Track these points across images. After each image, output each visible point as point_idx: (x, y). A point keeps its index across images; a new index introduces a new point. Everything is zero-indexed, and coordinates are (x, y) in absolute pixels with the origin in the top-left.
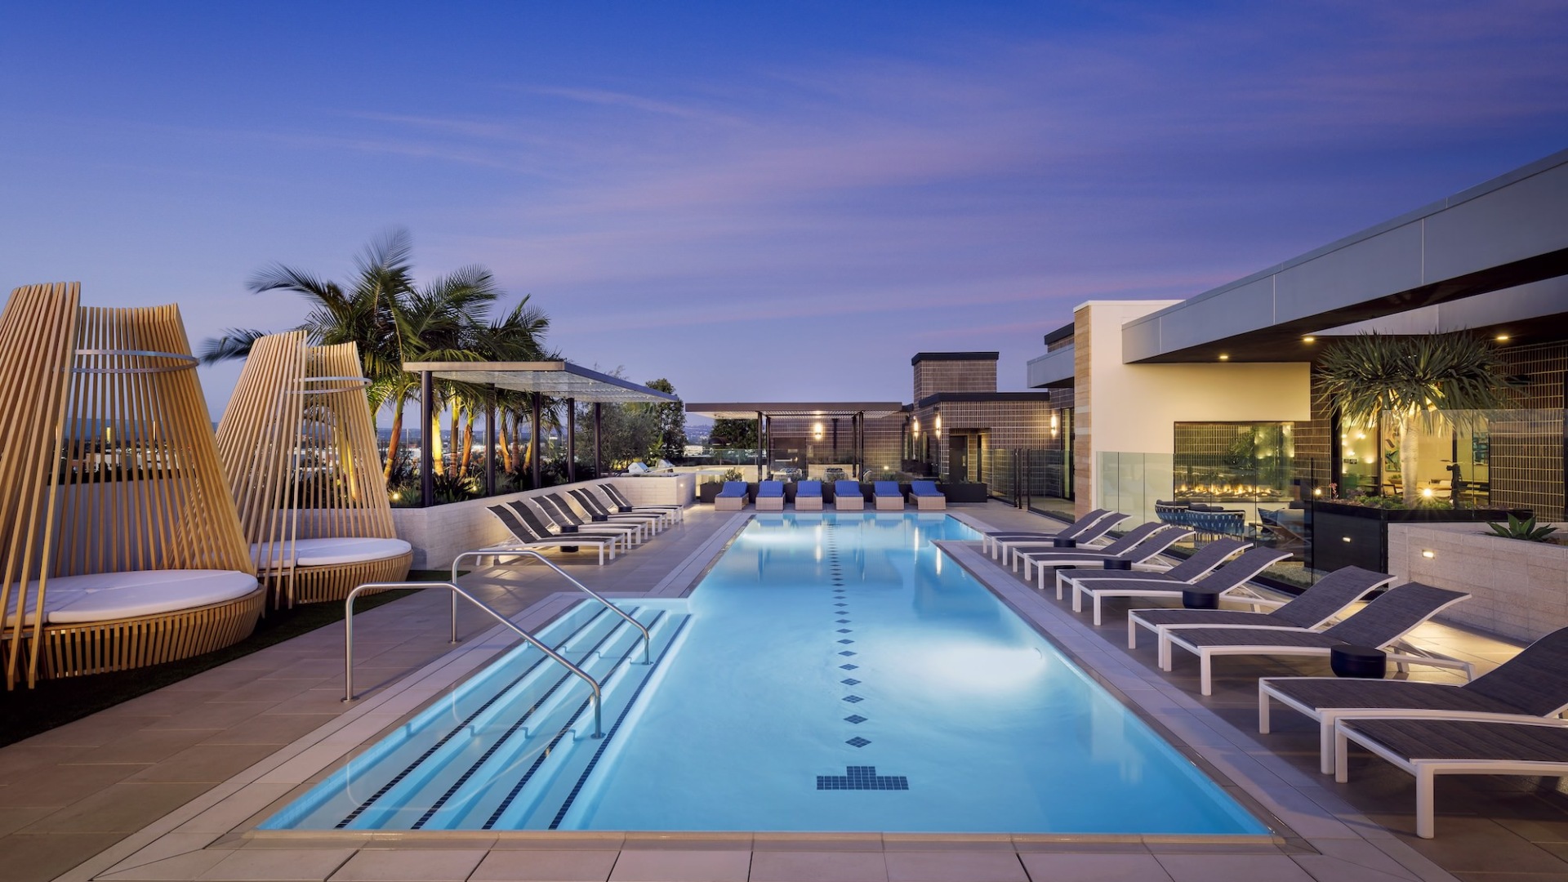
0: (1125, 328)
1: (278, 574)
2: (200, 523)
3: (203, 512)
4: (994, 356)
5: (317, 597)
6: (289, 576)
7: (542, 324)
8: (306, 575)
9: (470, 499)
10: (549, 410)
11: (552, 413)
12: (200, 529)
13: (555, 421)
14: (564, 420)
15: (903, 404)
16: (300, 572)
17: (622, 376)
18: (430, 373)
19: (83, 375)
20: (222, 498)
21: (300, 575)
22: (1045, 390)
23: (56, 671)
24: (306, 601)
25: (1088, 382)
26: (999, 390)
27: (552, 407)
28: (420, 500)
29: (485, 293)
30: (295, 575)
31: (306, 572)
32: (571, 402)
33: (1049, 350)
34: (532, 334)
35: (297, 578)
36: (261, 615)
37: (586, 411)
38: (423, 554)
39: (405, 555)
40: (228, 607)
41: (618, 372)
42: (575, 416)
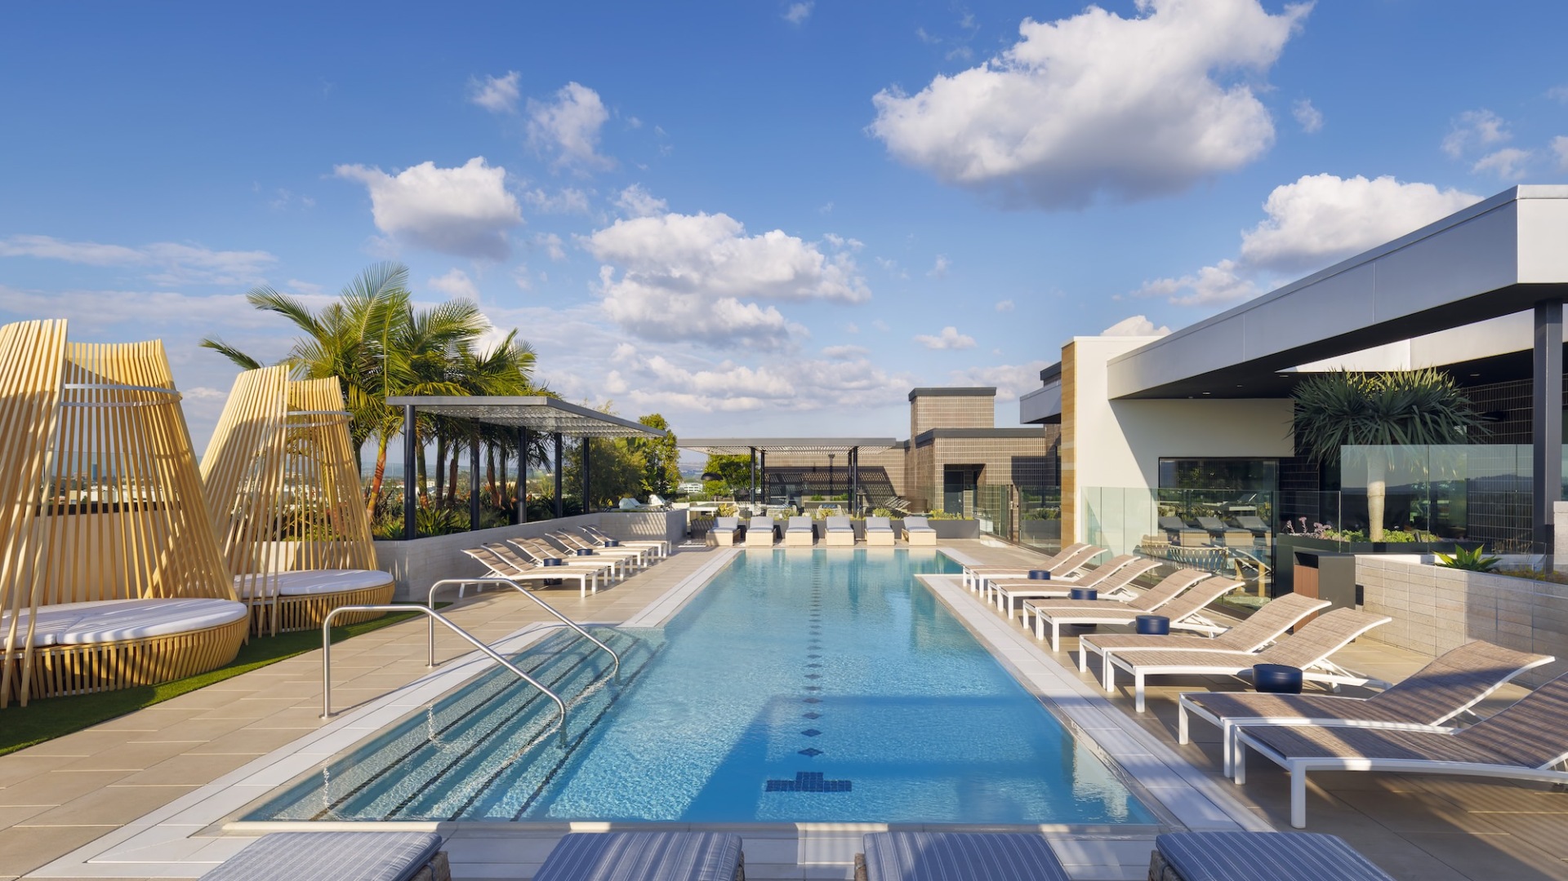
0: (1111, 364)
1: (262, 603)
2: (184, 552)
3: (188, 542)
4: (990, 392)
5: (300, 626)
6: (272, 605)
7: (529, 359)
8: (289, 604)
9: (454, 532)
10: (538, 445)
11: (540, 448)
12: (185, 559)
13: (543, 458)
14: (551, 456)
15: (898, 440)
16: (283, 601)
17: (611, 411)
18: (413, 407)
19: (70, 408)
20: (205, 528)
21: (283, 604)
22: (1041, 426)
23: (47, 691)
24: (288, 630)
25: (1072, 418)
26: (996, 426)
27: (540, 441)
28: (404, 534)
29: (469, 328)
30: (278, 604)
31: (289, 601)
32: (557, 437)
33: (1045, 385)
34: (520, 368)
35: (280, 607)
36: (244, 641)
37: (575, 446)
38: (406, 585)
39: (386, 586)
40: (212, 632)
41: (608, 407)
42: (564, 451)
